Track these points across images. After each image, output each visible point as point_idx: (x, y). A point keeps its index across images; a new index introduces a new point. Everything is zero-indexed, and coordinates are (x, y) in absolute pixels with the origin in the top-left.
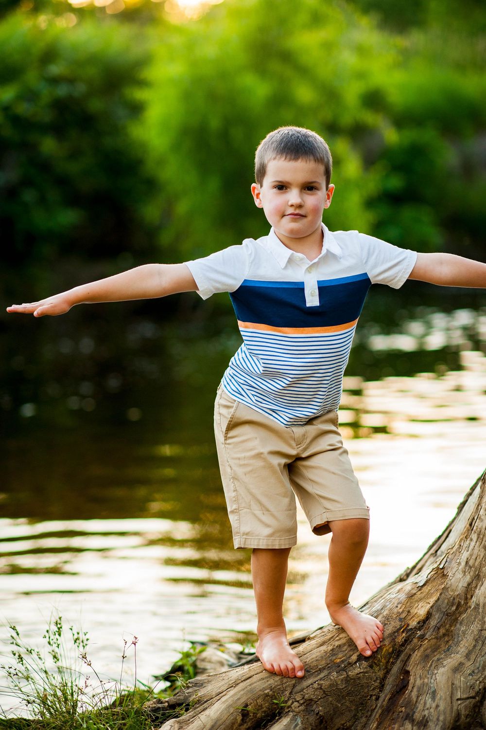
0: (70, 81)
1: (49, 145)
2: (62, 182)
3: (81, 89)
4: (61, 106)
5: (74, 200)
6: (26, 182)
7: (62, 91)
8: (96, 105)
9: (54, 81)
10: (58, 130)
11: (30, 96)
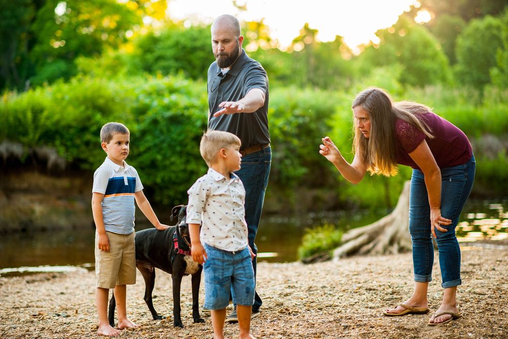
0: (303, 116)
1: (295, 142)
2: (300, 157)
3: (307, 119)
4: (299, 126)
5: (304, 164)
6: (287, 157)
7: (301, 121)
8: (313, 126)
9: (297, 117)
10: (298, 136)
11: (289, 123)
